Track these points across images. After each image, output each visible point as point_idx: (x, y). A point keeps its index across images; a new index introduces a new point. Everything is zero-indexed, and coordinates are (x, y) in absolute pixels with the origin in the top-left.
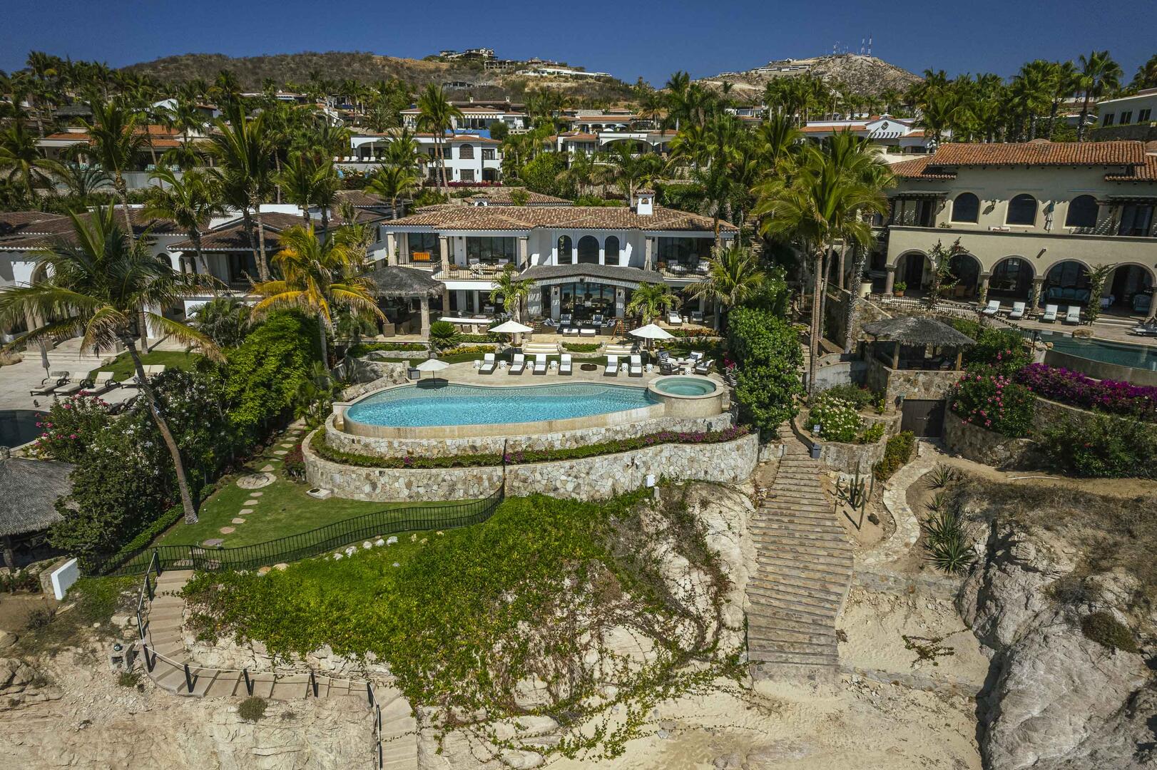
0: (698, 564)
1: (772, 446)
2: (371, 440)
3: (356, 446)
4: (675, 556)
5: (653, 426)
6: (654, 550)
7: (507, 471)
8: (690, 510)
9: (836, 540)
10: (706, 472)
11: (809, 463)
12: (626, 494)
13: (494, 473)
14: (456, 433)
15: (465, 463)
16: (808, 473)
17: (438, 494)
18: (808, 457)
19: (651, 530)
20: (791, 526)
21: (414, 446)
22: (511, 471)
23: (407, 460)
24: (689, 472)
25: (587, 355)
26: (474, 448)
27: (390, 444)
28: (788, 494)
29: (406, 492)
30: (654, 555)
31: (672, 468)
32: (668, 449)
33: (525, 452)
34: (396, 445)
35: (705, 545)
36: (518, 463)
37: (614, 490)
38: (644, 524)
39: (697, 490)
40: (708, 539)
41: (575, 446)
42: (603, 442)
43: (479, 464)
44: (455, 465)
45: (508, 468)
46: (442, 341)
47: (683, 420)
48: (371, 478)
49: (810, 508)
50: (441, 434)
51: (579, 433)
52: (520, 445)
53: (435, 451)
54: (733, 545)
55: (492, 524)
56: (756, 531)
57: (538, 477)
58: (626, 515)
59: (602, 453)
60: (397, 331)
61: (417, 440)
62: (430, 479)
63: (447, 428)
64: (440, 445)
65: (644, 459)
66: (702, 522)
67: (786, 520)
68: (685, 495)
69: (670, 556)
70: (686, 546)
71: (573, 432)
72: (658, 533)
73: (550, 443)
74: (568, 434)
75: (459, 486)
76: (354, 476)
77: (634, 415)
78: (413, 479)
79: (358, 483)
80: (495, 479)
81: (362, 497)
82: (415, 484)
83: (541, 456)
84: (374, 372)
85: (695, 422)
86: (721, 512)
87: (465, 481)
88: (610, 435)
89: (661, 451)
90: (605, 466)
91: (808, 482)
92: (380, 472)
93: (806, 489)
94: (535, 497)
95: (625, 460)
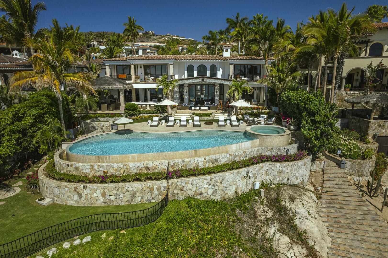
0: (295, 240)
1: (318, 162)
2: (80, 164)
3: (70, 169)
4: (280, 236)
5: (255, 152)
6: (267, 232)
7: (170, 184)
8: (283, 203)
9: (374, 219)
10: (288, 179)
11: (340, 171)
12: (243, 194)
13: (161, 185)
14: (136, 159)
15: (142, 179)
16: (341, 177)
17: (124, 200)
18: (337, 168)
19: (263, 218)
20: (342, 211)
21: (108, 168)
22: (172, 183)
23: (103, 177)
24: (278, 179)
25: (206, 118)
26: (147, 168)
27: (92, 167)
28: (334, 190)
29: (102, 199)
30: (267, 235)
31: (268, 177)
32: (266, 165)
33: (181, 170)
34: (96, 167)
35: (296, 226)
36: (177, 178)
37: (236, 193)
38: (258, 214)
39: (285, 190)
40: (297, 222)
41: (211, 166)
42: (228, 162)
43: (151, 179)
44: (135, 180)
45: (171, 181)
46: (131, 112)
47: (272, 148)
48: (78, 190)
49: (350, 199)
50: (126, 160)
51: (214, 157)
52: (178, 166)
53: (122, 171)
54: (313, 226)
55: (161, 223)
56: (322, 215)
57: (190, 186)
58: (246, 208)
59: (229, 169)
60: (108, 109)
61: (110, 164)
62: (118, 190)
63: (130, 156)
64: (125, 167)
65: (253, 172)
66: (292, 211)
67: (338, 206)
68: (278, 194)
69: (278, 236)
70: (285, 228)
71: (210, 157)
72: (267, 220)
73: (196, 164)
74: (207, 158)
75: (138, 194)
76: (66, 189)
77: (243, 146)
78: (106, 190)
79: (69, 194)
80: (162, 189)
81: (72, 203)
82: (108, 194)
83: (192, 173)
84: (94, 127)
85: (279, 149)
86: (303, 204)
87: (142, 191)
88: (232, 158)
89: (262, 167)
90: (231, 177)
91: (343, 183)
92: (84, 186)
93: (343, 187)
94: (189, 199)
95: (243, 173)
